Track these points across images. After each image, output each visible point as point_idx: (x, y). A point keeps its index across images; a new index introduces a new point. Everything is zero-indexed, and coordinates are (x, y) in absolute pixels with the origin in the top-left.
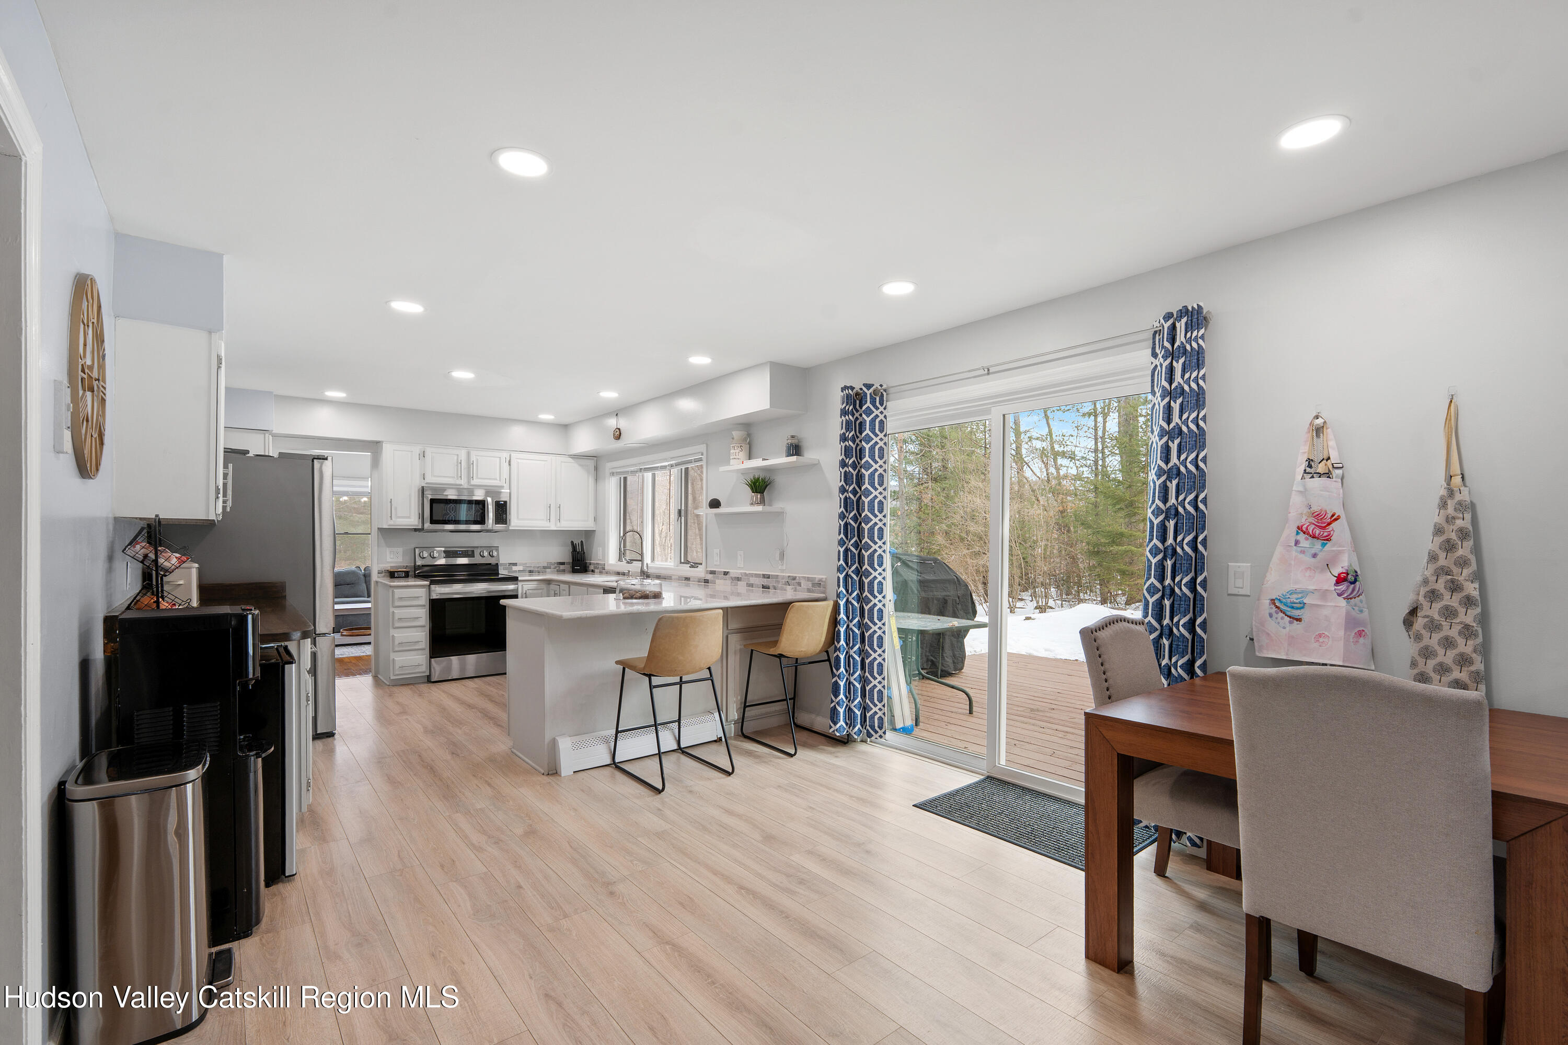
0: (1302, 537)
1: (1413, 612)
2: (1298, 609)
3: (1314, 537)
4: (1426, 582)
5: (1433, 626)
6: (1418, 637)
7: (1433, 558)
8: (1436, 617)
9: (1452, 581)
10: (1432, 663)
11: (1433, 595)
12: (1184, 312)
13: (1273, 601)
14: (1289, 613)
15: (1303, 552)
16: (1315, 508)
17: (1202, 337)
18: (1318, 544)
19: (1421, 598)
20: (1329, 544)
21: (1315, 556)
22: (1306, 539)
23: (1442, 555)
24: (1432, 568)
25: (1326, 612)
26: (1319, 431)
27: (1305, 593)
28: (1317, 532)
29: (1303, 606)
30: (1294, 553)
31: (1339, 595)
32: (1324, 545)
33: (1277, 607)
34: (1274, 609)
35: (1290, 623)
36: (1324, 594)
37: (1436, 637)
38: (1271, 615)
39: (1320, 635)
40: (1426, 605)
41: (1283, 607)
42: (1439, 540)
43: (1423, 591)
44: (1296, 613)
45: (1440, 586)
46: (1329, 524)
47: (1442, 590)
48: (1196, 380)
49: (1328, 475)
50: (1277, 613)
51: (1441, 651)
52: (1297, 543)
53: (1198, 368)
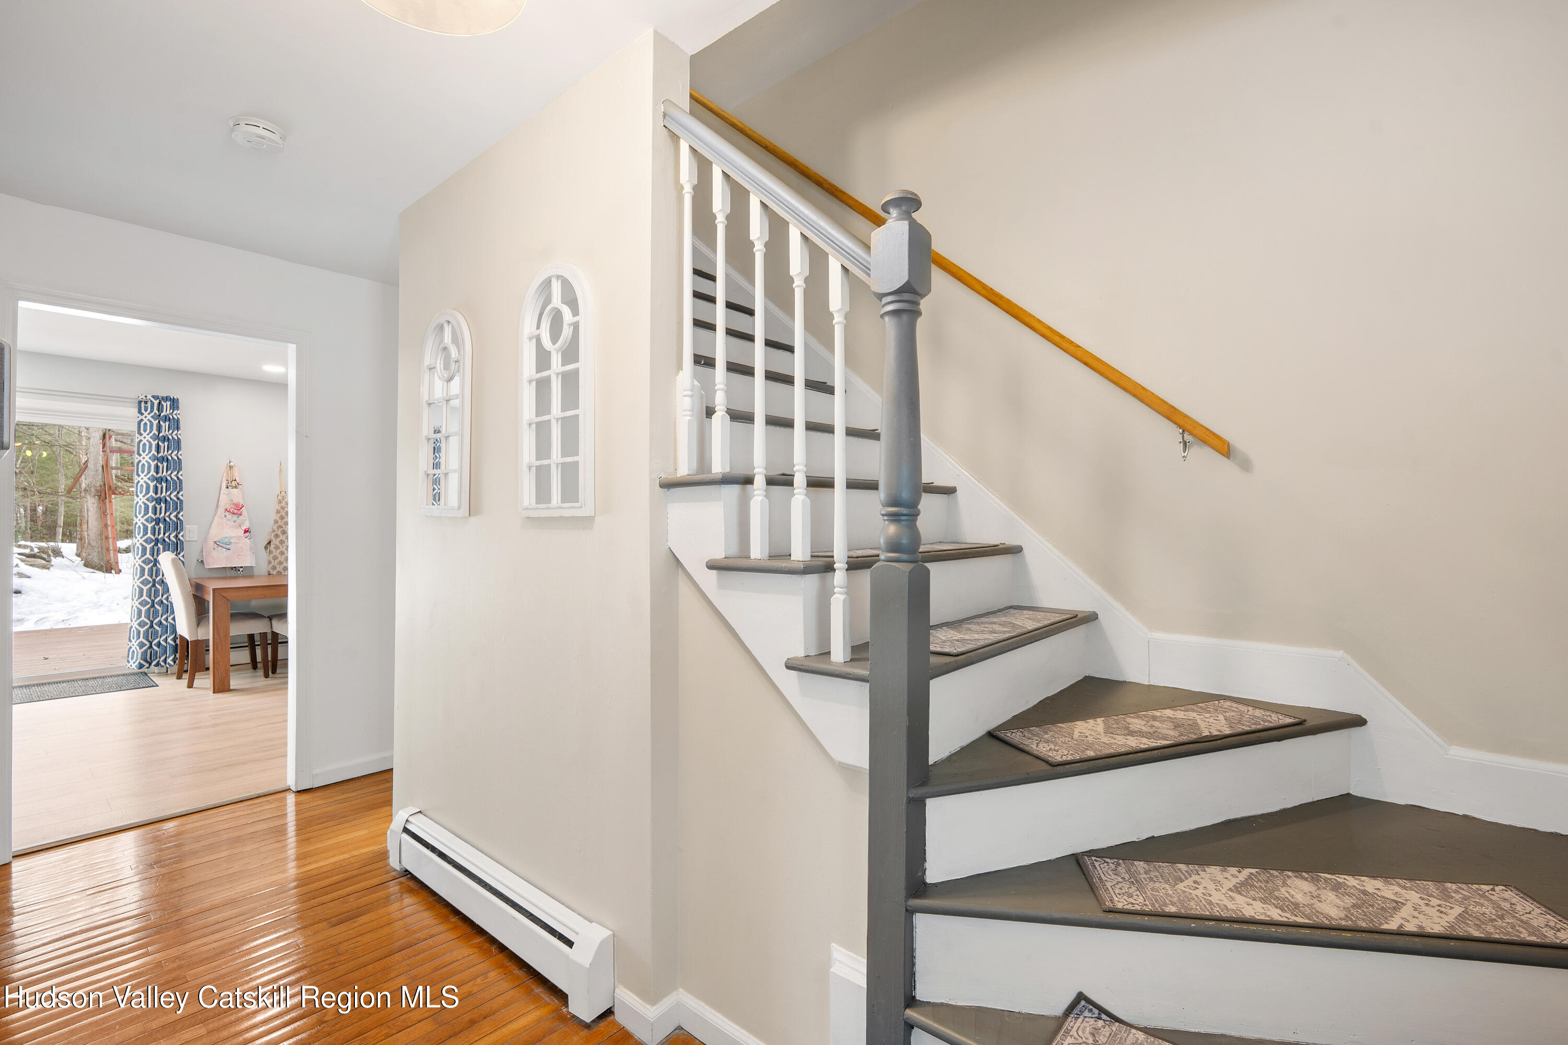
0: (227, 513)
1: (269, 543)
2: (228, 545)
3: (234, 513)
4: (274, 531)
5: (277, 548)
6: (270, 552)
7: (276, 522)
8: (278, 544)
9: (283, 530)
10: (277, 561)
11: (277, 536)
12: (167, 399)
13: (215, 542)
14: (225, 547)
15: (229, 520)
16: (235, 501)
17: (179, 414)
18: (235, 517)
19: (272, 537)
20: (241, 516)
21: (235, 522)
22: (229, 514)
23: (280, 521)
24: (276, 525)
25: (240, 545)
26: (231, 467)
27: (231, 538)
28: (236, 511)
29: (230, 543)
30: (225, 521)
31: (246, 538)
32: (238, 517)
33: (217, 545)
34: (216, 545)
35: (226, 551)
36: (239, 538)
37: (278, 551)
38: (214, 549)
39: (239, 555)
40: (274, 540)
41: (221, 545)
42: (278, 515)
43: (273, 534)
44: (228, 547)
45: (279, 533)
46: (241, 508)
47: (280, 534)
48: (176, 435)
49: (236, 487)
50: (218, 547)
51: (280, 556)
52: (225, 516)
53: (177, 429)
